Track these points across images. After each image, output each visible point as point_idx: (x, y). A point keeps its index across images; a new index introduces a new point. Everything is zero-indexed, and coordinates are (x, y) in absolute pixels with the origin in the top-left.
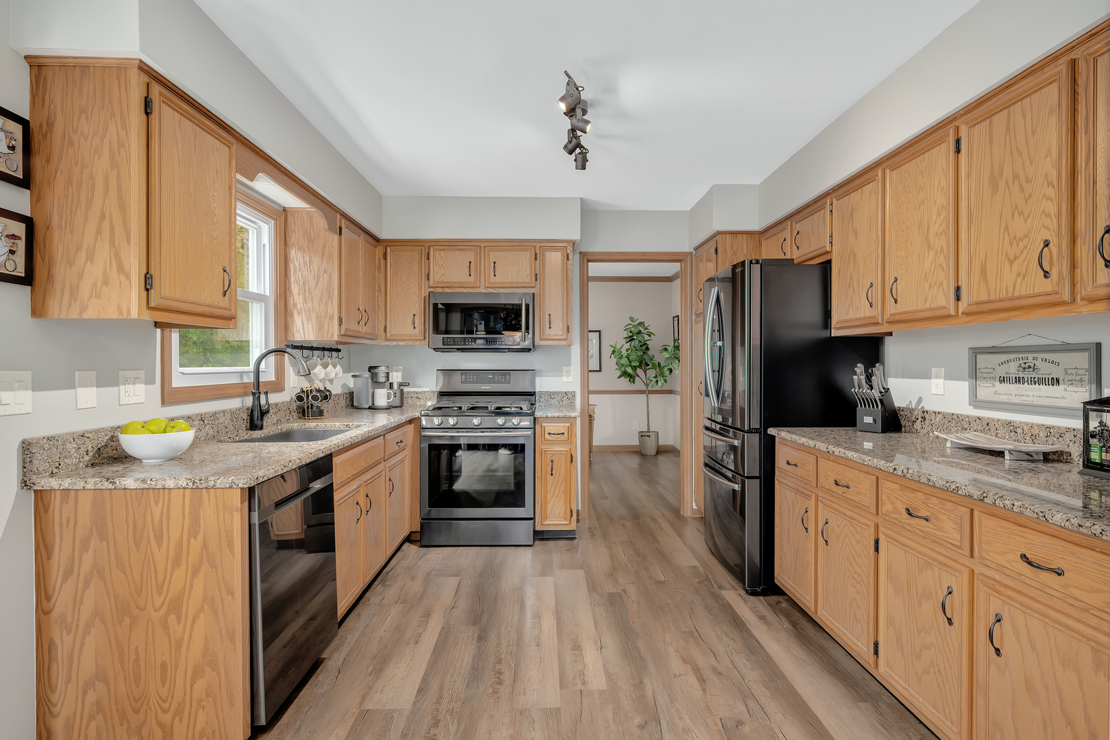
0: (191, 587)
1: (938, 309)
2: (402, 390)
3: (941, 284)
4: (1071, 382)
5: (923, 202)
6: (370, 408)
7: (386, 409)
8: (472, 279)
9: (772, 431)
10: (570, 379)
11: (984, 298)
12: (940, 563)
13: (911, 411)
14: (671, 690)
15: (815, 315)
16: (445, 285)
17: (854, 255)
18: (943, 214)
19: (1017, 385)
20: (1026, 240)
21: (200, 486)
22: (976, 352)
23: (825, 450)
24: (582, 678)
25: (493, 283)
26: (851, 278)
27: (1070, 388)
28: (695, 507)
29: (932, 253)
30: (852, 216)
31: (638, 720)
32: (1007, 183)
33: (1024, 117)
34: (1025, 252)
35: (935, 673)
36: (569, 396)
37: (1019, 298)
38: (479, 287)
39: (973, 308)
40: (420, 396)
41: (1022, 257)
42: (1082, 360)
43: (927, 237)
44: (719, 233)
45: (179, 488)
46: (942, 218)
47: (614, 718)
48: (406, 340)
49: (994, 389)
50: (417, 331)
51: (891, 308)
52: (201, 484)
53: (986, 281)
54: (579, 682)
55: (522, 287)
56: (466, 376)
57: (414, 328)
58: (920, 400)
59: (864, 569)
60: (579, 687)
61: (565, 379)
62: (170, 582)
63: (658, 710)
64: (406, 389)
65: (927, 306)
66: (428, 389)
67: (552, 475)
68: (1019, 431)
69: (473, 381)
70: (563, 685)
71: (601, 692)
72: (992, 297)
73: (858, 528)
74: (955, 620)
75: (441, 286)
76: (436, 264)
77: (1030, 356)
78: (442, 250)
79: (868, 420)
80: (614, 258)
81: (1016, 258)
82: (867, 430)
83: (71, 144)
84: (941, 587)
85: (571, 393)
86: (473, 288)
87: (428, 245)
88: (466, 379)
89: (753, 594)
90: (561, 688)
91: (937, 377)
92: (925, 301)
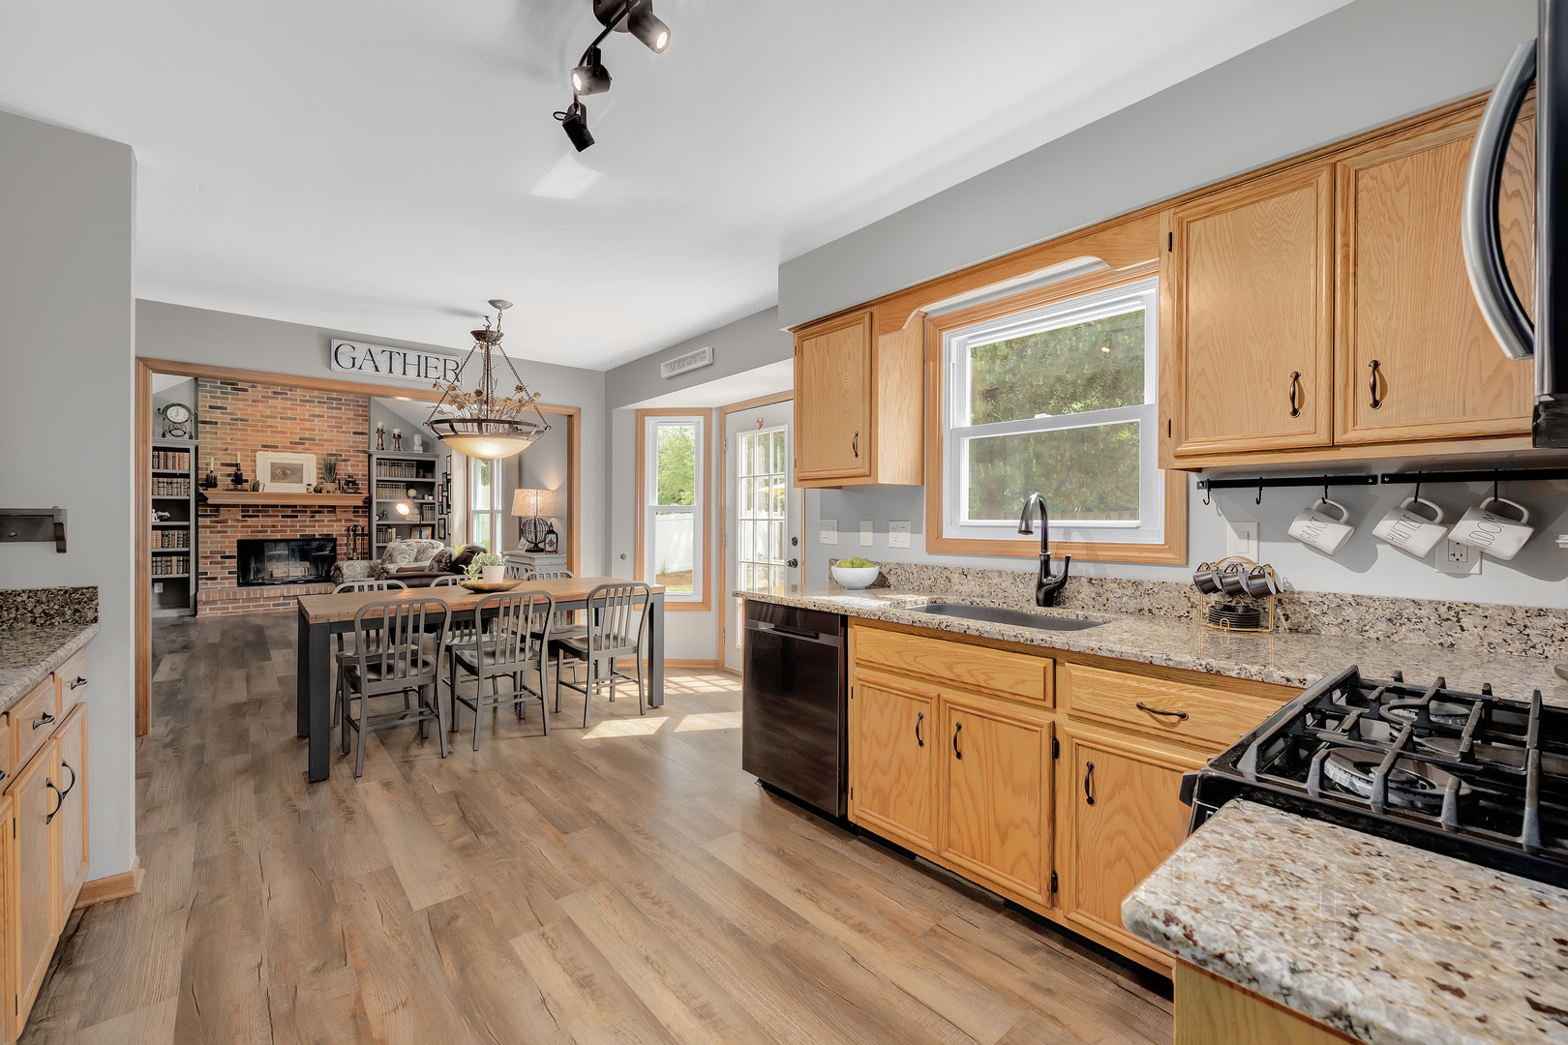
14: (414, 977)
24: (550, 941)
31: (460, 923)
47: (490, 914)
54: (550, 933)
60: (547, 929)
63: (433, 943)
70: (569, 921)
71: (515, 934)
90: (569, 918)
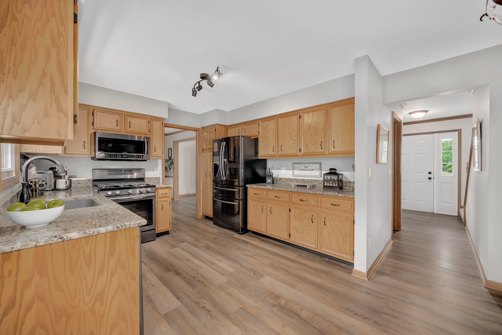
0: (110, 283)
1: (294, 153)
2: (71, 180)
3: (295, 148)
4: (316, 170)
5: (290, 128)
6: (53, 190)
7: (65, 190)
8: (118, 128)
9: (247, 186)
10: (158, 172)
11: (307, 152)
12: (309, 210)
13: (276, 178)
14: (251, 264)
15: (253, 153)
16: (103, 129)
17: (267, 138)
18: (296, 132)
19: (304, 171)
20: (317, 141)
21: (121, 229)
22: (294, 163)
23: (272, 189)
24: (225, 270)
25: (129, 131)
26: (266, 144)
27: (315, 171)
28: (201, 215)
29: (293, 141)
30: (266, 127)
32: (313, 128)
33: (317, 115)
34: (317, 143)
35: (308, 235)
36: (158, 179)
37: (316, 153)
38: (122, 132)
39: (304, 154)
40: (80, 182)
41: (316, 144)
42: (318, 166)
43: (291, 136)
44: (217, 124)
45: (109, 232)
46: (296, 133)
48: (79, 154)
49: (298, 172)
50: (86, 150)
51: (280, 153)
52: (122, 227)
53: (307, 148)
54: (225, 272)
55: (143, 134)
56: (110, 172)
57: (85, 148)
58: (278, 175)
59: (285, 217)
61: (155, 172)
62: (96, 285)
63: (253, 269)
64: (73, 179)
65: (291, 153)
66: (84, 179)
67: (162, 210)
68: (305, 181)
69: (114, 174)
71: (235, 271)
72: (309, 152)
73: (283, 207)
74: (314, 222)
75: (101, 129)
76: (98, 119)
77: (307, 165)
78: (102, 112)
79: (269, 181)
80: (175, 127)
81: (315, 144)
82: (269, 184)
83: (14, 18)
84: (310, 215)
85: (158, 178)
86: (118, 132)
87: (93, 108)
88: (110, 173)
89: (242, 234)
90: (223, 275)
91: (283, 169)
92: (291, 152)
